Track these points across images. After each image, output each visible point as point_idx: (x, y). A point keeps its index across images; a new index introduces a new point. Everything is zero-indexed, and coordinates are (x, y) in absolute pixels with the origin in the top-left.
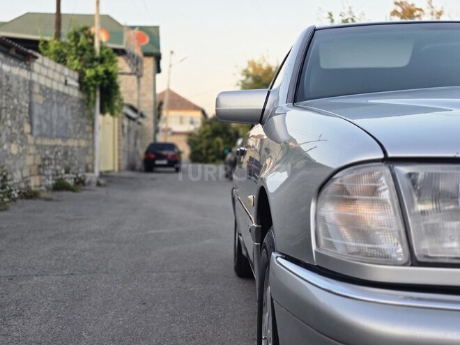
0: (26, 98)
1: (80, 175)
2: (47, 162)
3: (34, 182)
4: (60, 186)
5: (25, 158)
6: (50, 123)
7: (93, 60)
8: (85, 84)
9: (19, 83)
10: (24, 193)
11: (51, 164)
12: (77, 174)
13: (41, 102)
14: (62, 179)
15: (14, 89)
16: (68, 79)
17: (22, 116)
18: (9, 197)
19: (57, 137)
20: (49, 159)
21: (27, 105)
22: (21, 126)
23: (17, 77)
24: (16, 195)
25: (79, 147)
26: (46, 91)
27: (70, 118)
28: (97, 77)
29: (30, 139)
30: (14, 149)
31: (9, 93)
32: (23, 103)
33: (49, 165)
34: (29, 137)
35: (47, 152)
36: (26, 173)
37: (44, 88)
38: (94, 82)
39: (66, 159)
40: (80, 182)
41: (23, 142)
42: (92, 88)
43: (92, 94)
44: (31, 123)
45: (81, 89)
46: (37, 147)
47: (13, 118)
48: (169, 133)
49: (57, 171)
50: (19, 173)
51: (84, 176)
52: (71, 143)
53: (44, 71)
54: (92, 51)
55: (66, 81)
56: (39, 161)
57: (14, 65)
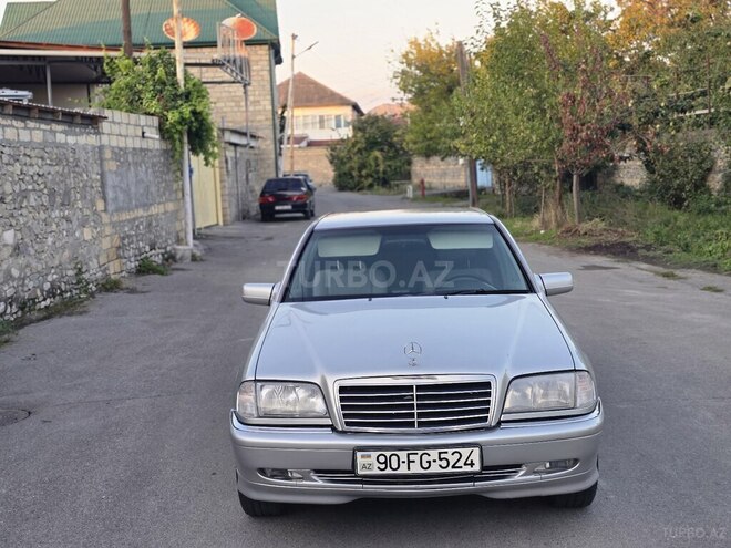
0: (97, 169)
1: (169, 249)
2: (126, 242)
3: (114, 269)
4: (145, 269)
5: (101, 242)
6: (127, 192)
7: (176, 97)
8: (168, 131)
9: (87, 153)
10: (103, 285)
11: (132, 242)
12: (165, 248)
13: (115, 169)
14: (147, 258)
15: (82, 163)
16: (145, 129)
17: (93, 192)
18: (86, 292)
19: (137, 207)
20: (129, 236)
21: (99, 177)
22: (93, 204)
23: (84, 147)
24: (94, 288)
25: (165, 213)
26: (119, 154)
27: (151, 179)
28: (182, 121)
29: (105, 218)
30: (88, 234)
31: (77, 169)
32: (94, 176)
33: (129, 244)
34: (103, 215)
35: (127, 229)
36: (103, 260)
37: (117, 150)
38: (179, 128)
39: (150, 232)
40: (170, 258)
41: (98, 223)
42: (176, 136)
43: (178, 143)
44: (104, 199)
45: (163, 137)
46: (113, 225)
47: (84, 198)
48: (304, 144)
49: (139, 249)
50: (95, 261)
51: (174, 249)
52: (154, 210)
53: (116, 129)
54: (174, 84)
55: (143, 133)
56: (117, 242)
57: (81, 134)
